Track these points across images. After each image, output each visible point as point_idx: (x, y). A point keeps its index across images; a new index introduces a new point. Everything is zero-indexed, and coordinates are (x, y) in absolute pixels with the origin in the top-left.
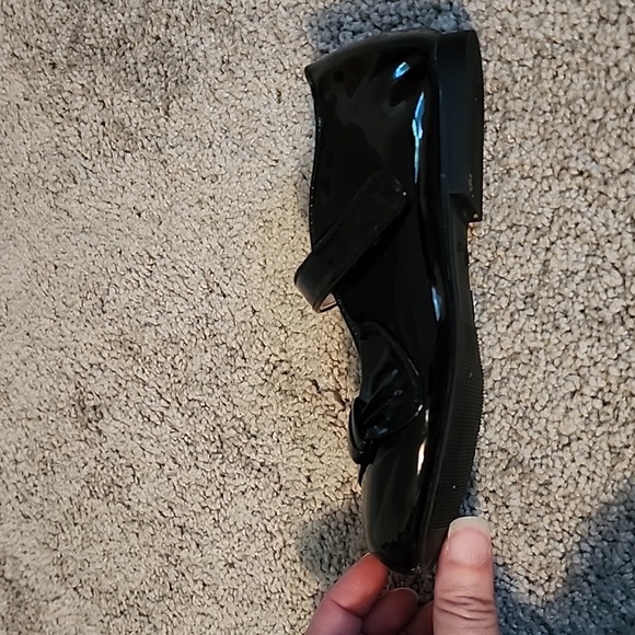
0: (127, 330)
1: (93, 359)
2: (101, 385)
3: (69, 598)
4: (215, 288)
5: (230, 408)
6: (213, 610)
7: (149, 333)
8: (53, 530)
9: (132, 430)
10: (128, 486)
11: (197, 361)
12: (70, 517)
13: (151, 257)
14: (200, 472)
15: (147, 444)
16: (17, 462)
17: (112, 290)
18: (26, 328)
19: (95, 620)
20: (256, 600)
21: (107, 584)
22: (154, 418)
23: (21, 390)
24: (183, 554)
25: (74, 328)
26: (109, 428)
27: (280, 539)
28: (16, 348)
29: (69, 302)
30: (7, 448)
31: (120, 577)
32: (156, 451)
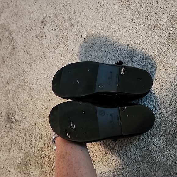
0: (57, 13)
1: (49, 15)
2: (48, 20)
3: (23, 53)
4: (75, 13)
5: (67, 34)
6: (46, 64)
7: (61, 15)
8: (26, 40)
9: (49, 30)
10: (43, 39)
11: (66, 23)
12: (30, 39)
13: (68, 3)
14: (56, 42)
15: (50, 33)
16: (26, 26)
17: (59, 5)
18: (41, 4)
19: (25, 58)
20: (54, 65)
21: (31, 53)
22: (54, 30)
23: (34, 14)
24: (46, 53)
25: (49, 8)
26: (46, 28)
27: (63, 57)
28: (37, 7)
29: (50, 4)
30: (26, 23)
31: (34, 53)
32: (51, 35)
